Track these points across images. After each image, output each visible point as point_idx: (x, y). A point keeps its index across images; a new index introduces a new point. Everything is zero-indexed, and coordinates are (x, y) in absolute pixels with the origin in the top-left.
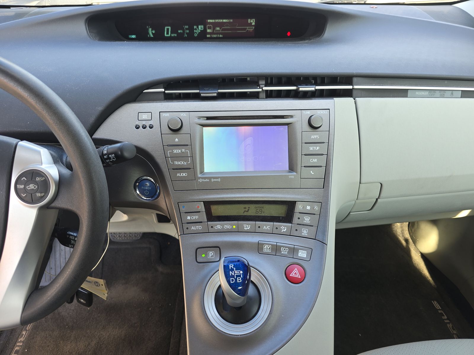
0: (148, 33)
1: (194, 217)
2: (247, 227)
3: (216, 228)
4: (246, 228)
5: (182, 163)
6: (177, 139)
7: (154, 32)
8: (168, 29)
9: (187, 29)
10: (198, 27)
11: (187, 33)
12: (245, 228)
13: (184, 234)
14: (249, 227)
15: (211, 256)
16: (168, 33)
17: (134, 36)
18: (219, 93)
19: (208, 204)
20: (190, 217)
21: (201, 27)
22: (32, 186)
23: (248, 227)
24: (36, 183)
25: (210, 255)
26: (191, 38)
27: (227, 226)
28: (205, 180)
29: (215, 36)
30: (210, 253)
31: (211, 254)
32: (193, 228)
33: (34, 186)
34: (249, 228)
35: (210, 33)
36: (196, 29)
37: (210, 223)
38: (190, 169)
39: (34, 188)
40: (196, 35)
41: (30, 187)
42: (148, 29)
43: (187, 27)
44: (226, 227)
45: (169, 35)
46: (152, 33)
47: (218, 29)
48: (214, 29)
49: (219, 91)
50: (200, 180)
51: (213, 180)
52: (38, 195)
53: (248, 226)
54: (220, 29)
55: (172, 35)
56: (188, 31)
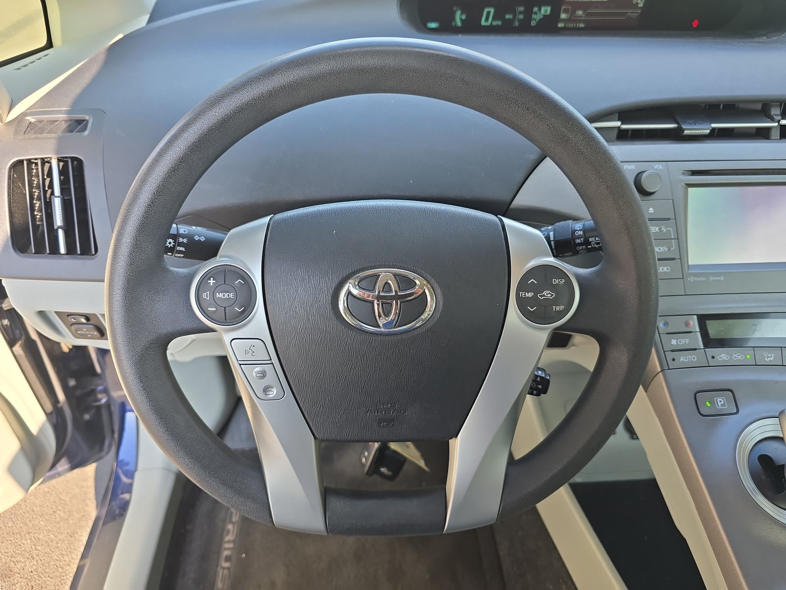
0: (453, 19)
1: (683, 341)
2: (769, 357)
3: (720, 358)
4: (768, 359)
5: (661, 249)
6: (651, 209)
7: (464, 17)
8: (489, 13)
9: (520, 12)
10: (540, 10)
11: (519, 20)
12: (766, 359)
13: (669, 369)
14: (773, 357)
15: (721, 405)
16: (487, 19)
17: (433, 25)
18: (713, 130)
19: (703, 319)
20: (675, 341)
21: (546, 10)
22: (547, 294)
23: (771, 357)
24: (554, 288)
25: (719, 404)
26: (525, 28)
27: (737, 355)
28: (699, 279)
29: (571, 25)
30: (718, 400)
31: (721, 401)
32: (682, 359)
33: (550, 294)
34: (772, 359)
35: (564, 21)
36: (536, 13)
37: (711, 351)
38: (673, 259)
39: (551, 297)
40: (533, 23)
41: (544, 295)
42: (454, 13)
43: (521, 9)
44: (735, 357)
45: (489, 23)
46: (461, 19)
47: (580, 13)
48: (574, 12)
49: (714, 125)
50: (692, 279)
51: (711, 279)
52: (556, 308)
53: (770, 355)
54: (584, 12)
55: (495, 23)
56: (521, 17)
